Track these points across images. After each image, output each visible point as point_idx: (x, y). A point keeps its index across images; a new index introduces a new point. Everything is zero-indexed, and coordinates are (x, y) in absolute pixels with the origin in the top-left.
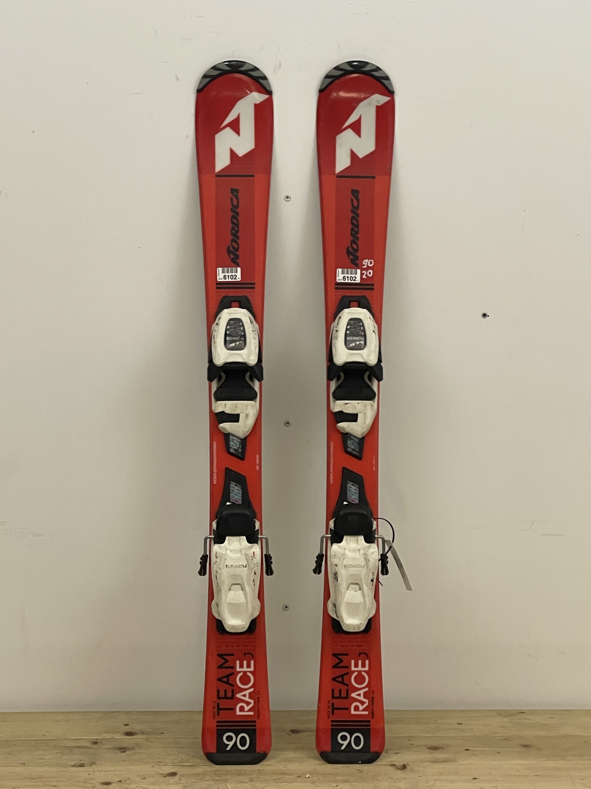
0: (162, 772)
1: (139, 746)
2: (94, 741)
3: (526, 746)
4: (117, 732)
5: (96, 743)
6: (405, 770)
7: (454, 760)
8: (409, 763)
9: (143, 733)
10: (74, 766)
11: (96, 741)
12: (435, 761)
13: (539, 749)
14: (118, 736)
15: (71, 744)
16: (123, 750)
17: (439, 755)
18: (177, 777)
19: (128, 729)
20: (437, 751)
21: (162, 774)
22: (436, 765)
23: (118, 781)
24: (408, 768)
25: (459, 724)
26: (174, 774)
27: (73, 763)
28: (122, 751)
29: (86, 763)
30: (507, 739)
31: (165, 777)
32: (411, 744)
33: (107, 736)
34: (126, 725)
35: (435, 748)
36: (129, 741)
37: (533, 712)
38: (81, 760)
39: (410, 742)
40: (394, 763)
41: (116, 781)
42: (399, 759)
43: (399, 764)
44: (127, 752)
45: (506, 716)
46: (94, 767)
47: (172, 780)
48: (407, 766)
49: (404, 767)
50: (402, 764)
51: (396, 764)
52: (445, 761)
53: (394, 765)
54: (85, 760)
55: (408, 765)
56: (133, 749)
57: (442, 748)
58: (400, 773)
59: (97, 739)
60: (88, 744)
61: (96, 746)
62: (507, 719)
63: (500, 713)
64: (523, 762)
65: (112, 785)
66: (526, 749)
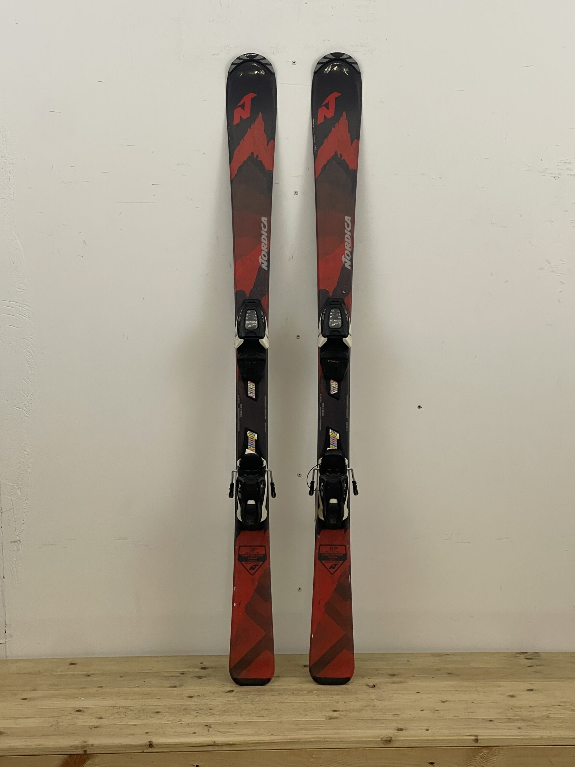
0: (224, 690)
1: (209, 675)
2: (181, 672)
4: (195, 668)
6: (375, 688)
7: (405, 682)
8: (377, 684)
9: (212, 668)
11: (183, 672)
12: (394, 683)
13: (458, 675)
14: (197, 670)
15: (166, 674)
17: (395, 679)
18: (234, 693)
19: (203, 665)
20: (394, 677)
22: (394, 685)
23: (197, 696)
24: (377, 686)
25: (408, 661)
26: (232, 691)
27: (169, 686)
28: (199, 678)
29: (177, 685)
30: (438, 670)
31: (226, 693)
32: (378, 673)
33: (191, 670)
34: (201, 663)
35: (393, 675)
36: (204, 672)
37: (454, 654)
38: (174, 684)
39: (378, 672)
41: (196, 695)
42: (372, 682)
43: (371, 684)
44: (202, 679)
45: (437, 656)
46: (183, 688)
47: (230, 694)
49: (374, 686)
52: (400, 683)
53: (368, 685)
55: (377, 685)
56: (206, 677)
57: (398, 675)
58: (372, 690)
59: (184, 672)
60: (178, 675)
61: (182, 675)
62: (437, 658)
63: (433, 655)
64: (448, 683)
65: (194, 698)
66: (450, 675)
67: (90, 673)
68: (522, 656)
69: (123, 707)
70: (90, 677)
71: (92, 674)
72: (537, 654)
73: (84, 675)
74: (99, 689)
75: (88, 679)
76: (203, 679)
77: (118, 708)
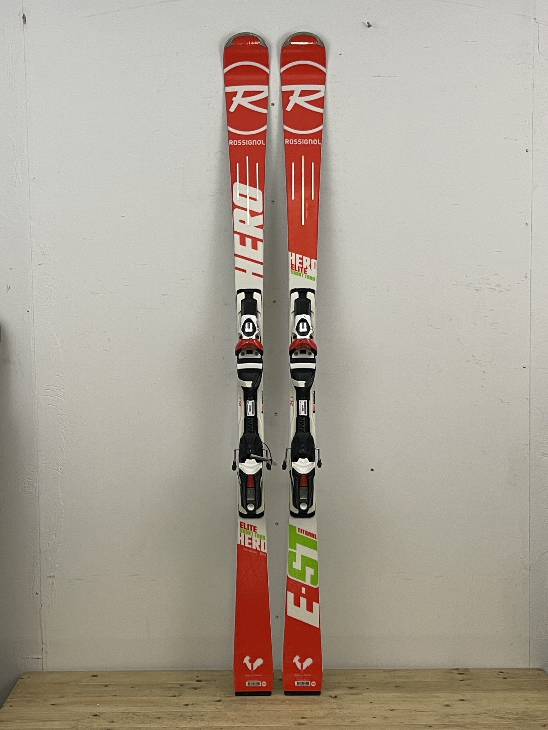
0: (215, 699)
1: (203, 687)
2: (181, 684)
3: (397, 687)
4: (192, 680)
5: (182, 685)
6: (336, 699)
7: (361, 694)
8: (338, 695)
9: (205, 681)
10: (170, 696)
11: (182, 684)
12: (352, 694)
13: (404, 688)
14: (193, 682)
15: (169, 686)
16: (195, 689)
17: (353, 691)
18: (222, 702)
19: (198, 679)
21: (214, 701)
22: (352, 696)
25: (364, 676)
26: (220, 701)
27: (170, 695)
30: (388, 683)
31: (216, 701)
33: (187, 682)
34: (197, 677)
35: (352, 688)
36: (198, 684)
37: (400, 670)
39: (338, 685)
40: (331, 695)
41: (191, 704)
42: (334, 693)
43: (333, 695)
45: (387, 672)
46: (181, 697)
47: (219, 703)
48: (337, 697)
49: (336, 697)
50: (335, 695)
51: (332, 696)
52: (356, 694)
54: (176, 693)
56: (199, 688)
57: (355, 688)
58: (334, 700)
60: (178, 686)
61: (181, 687)
62: (388, 674)
63: (385, 671)
64: (395, 694)
65: (189, 706)
66: (396, 688)
67: (107, 684)
68: (456, 672)
69: (131, 713)
70: (106, 687)
71: (110, 685)
72: (467, 670)
73: (101, 685)
74: (114, 698)
75: (106, 688)
76: (198, 690)
77: (127, 713)
